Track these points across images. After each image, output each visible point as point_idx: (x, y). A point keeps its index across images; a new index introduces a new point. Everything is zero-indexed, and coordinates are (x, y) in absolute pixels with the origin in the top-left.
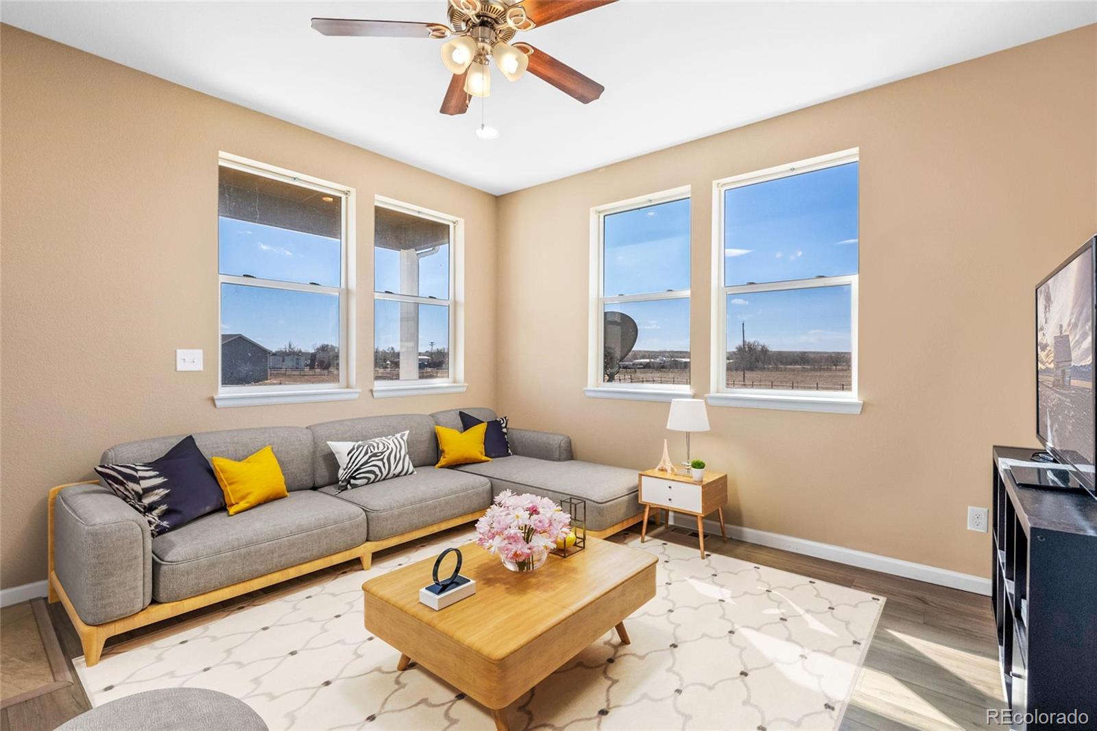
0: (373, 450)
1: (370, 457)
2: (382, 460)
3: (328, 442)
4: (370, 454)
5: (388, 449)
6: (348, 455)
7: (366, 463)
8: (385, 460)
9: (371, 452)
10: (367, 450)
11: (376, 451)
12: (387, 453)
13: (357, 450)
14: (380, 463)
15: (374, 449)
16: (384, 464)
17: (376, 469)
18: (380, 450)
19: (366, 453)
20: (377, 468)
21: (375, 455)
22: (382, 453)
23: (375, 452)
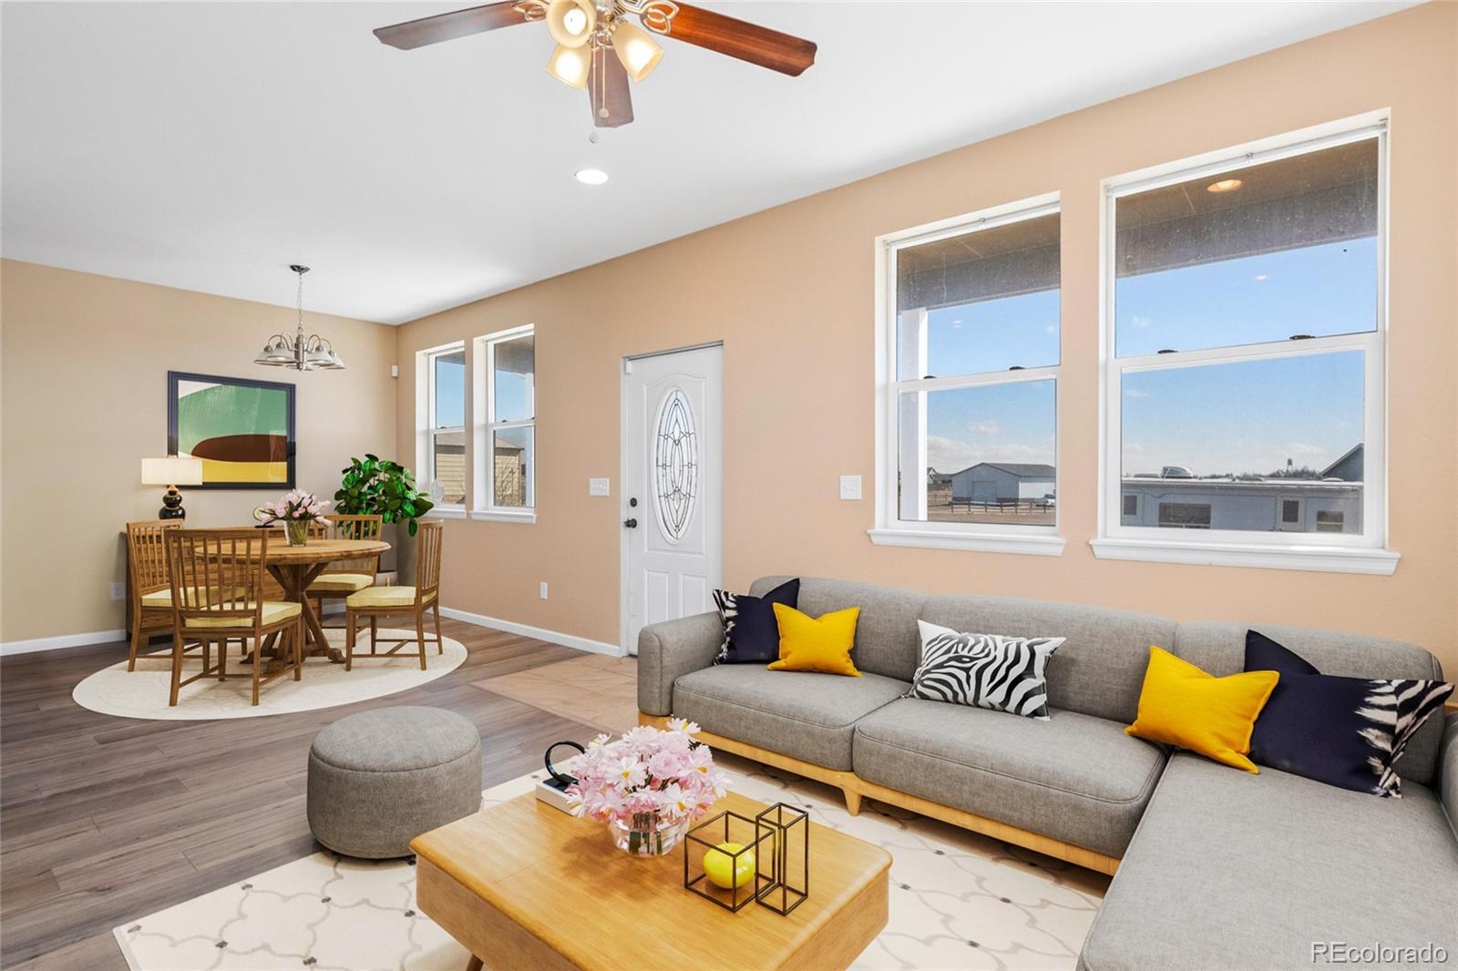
0: (959, 650)
1: (950, 659)
2: (967, 670)
3: (920, 622)
4: (951, 654)
5: (987, 655)
6: (928, 644)
7: (941, 666)
8: (973, 673)
9: (956, 652)
10: (952, 646)
11: (965, 653)
12: (980, 663)
13: (939, 643)
14: (962, 675)
15: (963, 649)
16: (968, 678)
17: (953, 682)
18: (971, 654)
19: (948, 651)
20: (955, 681)
21: (959, 659)
22: (972, 659)
23: (962, 653)
